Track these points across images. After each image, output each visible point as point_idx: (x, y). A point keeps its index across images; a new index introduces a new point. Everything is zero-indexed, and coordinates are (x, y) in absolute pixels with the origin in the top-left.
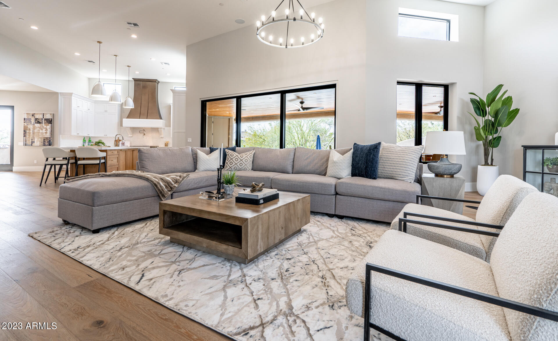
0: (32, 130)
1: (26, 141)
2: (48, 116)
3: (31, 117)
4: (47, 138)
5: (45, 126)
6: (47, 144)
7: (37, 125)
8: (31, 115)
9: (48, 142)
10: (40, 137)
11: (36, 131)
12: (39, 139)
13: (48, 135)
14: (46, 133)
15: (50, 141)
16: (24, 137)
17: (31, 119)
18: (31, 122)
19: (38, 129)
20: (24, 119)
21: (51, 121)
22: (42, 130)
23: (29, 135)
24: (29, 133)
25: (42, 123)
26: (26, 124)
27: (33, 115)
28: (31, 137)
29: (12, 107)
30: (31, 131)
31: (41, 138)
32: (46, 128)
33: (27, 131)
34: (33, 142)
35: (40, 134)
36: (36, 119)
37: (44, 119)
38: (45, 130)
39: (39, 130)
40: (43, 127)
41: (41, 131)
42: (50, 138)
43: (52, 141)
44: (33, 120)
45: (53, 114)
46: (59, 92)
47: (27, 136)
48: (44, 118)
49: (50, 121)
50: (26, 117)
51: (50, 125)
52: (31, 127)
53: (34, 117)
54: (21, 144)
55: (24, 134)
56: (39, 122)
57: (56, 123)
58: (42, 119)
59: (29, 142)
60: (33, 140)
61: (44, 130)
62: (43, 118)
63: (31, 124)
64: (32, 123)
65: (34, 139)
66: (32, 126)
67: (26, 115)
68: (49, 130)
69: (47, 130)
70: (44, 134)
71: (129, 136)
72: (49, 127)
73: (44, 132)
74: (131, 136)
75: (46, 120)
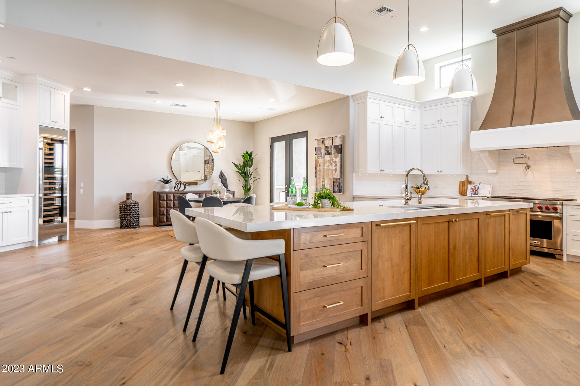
0: (322, 166)
1: (317, 185)
2: (338, 142)
3: (321, 145)
4: (336, 179)
5: (335, 159)
6: (336, 189)
7: (327, 157)
8: (321, 141)
9: (338, 186)
10: (330, 177)
11: (326, 168)
12: (329, 182)
13: (337, 175)
14: (336, 170)
15: (339, 183)
16: (316, 178)
17: (320, 148)
18: (321, 153)
19: (327, 164)
20: (315, 148)
21: (341, 149)
22: (332, 165)
23: (320, 175)
24: (320, 171)
25: (332, 154)
26: (317, 158)
27: (323, 142)
28: (322, 177)
29: (306, 134)
30: (322, 168)
31: (330, 179)
32: (336, 162)
33: (318, 168)
35: (330, 173)
36: (326, 147)
37: (333, 146)
38: (335, 166)
39: (329, 166)
40: (332, 160)
41: (330, 168)
42: (339, 179)
43: (342, 184)
44: (323, 151)
45: (344, 137)
46: (350, 94)
47: (318, 176)
48: (334, 145)
49: (339, 150)
50: (317, 146)
51: (339, 155)
52: (321, 160)
53: (324, 145)
54: (313, 188)
55: (315, 173)
56: (328, 153)
57: (346, 151)
58: (331, 147)
59: (319, 187)
60: (323, 184)
61: (334, 165)
62: (333, 145)
63: (321, 156)
64: (322, 155)
65: (324, 181)
66: (322, 159)
67: (316, 142)
68: (339, 164)
69: (336, 165)
70: (334, 172)
71: (490, 171)
72: (338, 160)
73: (334, 168)
74: (495, 171)
75: (336, 147)
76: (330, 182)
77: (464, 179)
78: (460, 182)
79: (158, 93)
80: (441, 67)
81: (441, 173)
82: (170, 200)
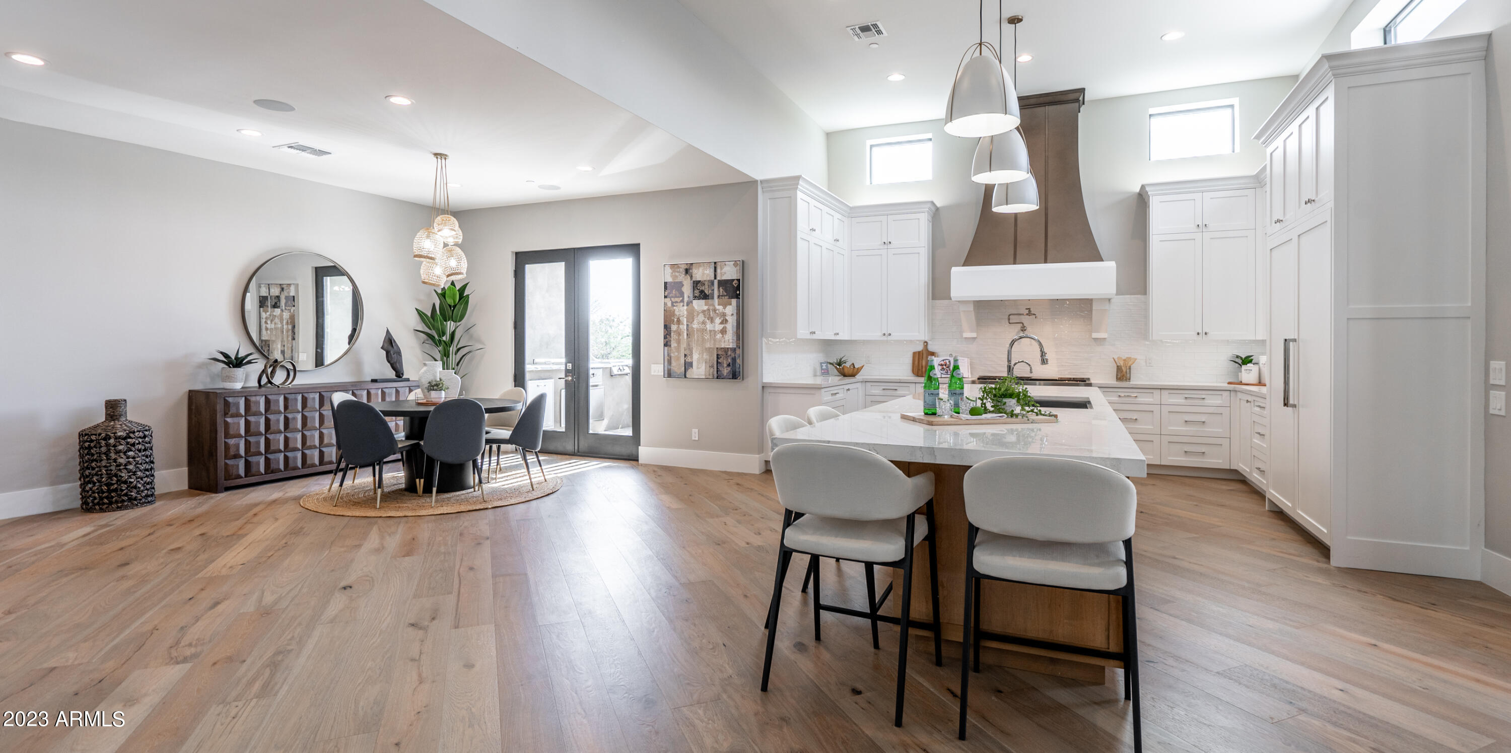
0: (685, 323)
1: (670, 362)
2: (729, 272)
3: (681, 277)
4: (726, 350)
5: (721, 308)
6: (726, 371)
7: (699, 305)
8: (682, 270)
9: (729, 365)
10: (708, 345)
11: (695, 326)
12: (706, 356)
13: (728, 341)
14: (723, 332)
15: (734, 360)
16: (666, 348)
17: (681, 284)
18: (682, 294)
19: (701, 318)
20: (666, 283)
21: (738, 288)
22: (712, 320)
23: (679, 342)
24: (679, 333)
25: (713, 298)
26: (669, 304)
27: (687, 271)
28: (684, 345)
29: (634, 249)
30: (684, 327)
31: (709, 350)
32: (724, 315)
33: (674, 327)
34: (688, 365)
35: (707, 337)
36: (696, 284)
37: (716, 282)
38: (721, 323)
39: (704, 323)
40: (715, 310)
41: (709, 326)
42: (734, 350)
43: (739, 361)
44: (687, 290)
45: (743, 262)
46: (758, 177)
47: (674, 344)
48: (719, 278)
49: (733, 289)
50: (669, 279)
51: (734, 301)
52: (681, 311)
53: (691, 277)
54: (658, 369)
55: (665, 338)
56: (704, 296)
57: (750, 291)
58: (712, 283)
59: (677, 367)
60: (689, 360)
61: (718, 320)
62: (715, 278)
63: (682, 301)
64: (686, 299)
65: (691, 354)
66: (685, 307)
67: (668, 270)
68: (732, 321)
69: (725, 321)
70: (719, 336)
71: (967, 335)
72: (730, 310)
73: (719, 327)
74: (974, 335)
75: (723, 284)
76: (708, 357)
77: (920, 348)
78: (914, 353)
79: (292, 109)
80: (872, 146)
81: (889, 338)
82: (258, 414)
